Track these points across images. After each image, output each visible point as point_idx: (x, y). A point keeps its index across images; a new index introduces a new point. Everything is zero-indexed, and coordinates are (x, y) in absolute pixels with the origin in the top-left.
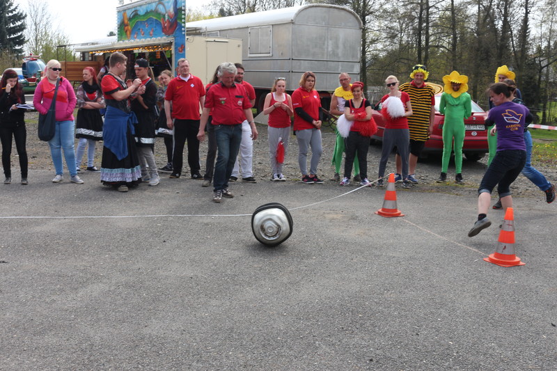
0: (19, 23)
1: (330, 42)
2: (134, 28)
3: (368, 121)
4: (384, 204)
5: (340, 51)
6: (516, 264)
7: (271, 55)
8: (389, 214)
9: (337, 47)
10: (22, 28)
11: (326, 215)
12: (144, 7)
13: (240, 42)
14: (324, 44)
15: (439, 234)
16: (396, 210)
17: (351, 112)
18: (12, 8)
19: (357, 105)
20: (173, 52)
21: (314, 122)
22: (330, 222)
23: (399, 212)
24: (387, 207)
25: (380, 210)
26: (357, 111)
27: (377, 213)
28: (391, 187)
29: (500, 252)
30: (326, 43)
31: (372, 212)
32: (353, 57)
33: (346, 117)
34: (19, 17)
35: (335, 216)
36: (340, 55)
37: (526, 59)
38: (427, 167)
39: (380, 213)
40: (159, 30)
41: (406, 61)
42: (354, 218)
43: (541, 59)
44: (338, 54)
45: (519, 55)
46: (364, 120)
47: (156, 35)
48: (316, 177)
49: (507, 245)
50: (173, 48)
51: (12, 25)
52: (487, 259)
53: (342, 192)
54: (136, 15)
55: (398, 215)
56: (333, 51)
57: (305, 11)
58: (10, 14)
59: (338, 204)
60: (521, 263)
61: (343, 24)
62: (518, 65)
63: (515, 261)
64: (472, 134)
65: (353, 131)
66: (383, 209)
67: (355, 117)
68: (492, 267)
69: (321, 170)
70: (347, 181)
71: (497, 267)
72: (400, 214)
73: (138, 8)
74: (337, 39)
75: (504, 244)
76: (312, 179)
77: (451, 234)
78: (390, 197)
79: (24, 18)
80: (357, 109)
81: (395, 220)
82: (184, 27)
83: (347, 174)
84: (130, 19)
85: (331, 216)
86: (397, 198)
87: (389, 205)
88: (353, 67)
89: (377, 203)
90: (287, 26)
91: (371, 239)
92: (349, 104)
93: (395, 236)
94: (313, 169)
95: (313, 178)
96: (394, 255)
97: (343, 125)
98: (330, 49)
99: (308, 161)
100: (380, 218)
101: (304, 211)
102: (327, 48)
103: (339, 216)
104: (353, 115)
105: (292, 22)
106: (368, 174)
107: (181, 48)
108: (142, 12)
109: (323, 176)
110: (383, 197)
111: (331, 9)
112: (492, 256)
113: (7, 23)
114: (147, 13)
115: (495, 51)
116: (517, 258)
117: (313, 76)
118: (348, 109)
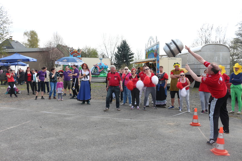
0: (132, 56)
1: (216, 57)
2: (148, 56)
4: (193, 120)
5: (221, 61)
6: (223, 155)
7: (194, 63)
8: (194, 125)
10: (133, 57)
12: (150, 49)
13: (181, 59)
16: (198, 123)
18: (130, 51)
20: (156, 63)
22: (166, 126)
24: (195, 122)
25: (191, 123)
27: (189, 124)
29: (216, 148)
30: (214, 58)
32: (226, 62)
34: (132, 54)
40: (153, 56)
42: (178, 125)
47: (153, 58)
50: (156, 61)
51: (130, 57)
52: (211, 150)
54: (149, 51)
55: (198, 126)
56: (218, 60)
57: (205, 47)
58: (130, 53)
60: (228, 155)
61: (222, 50)
63: (225, 153)
66: (193, 123)
73: (149, 49)
74: (219, 56)
75: (218, 144)
78: (195, 118)
79: (133, 54)
81: (194, 127)
82: (159, 54)
84: (148, 53)
85: (170, 124)
88: (227, 66)
89: (190, 121)
90: (199, 52)
93: (184, 134)
98: (216, 60)
102: (215, 59)
103: (173, 124)
105: (200, 51)
107: (158, 61)
108: (150, 51)
111: (216, 45)
113: (128, 56)
114: (151, 50)
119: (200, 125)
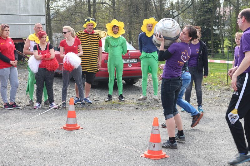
1: (21, 1)
3: (53, 59)
4: (67, 121)
5: (29, 8)
6: (163, 157)
8: (71, 128)
9: (27, 5)
11: (24, 133)
14: (17, 2)
15: (108, 139)
16: (76, 125)
17: (39, 54)
19: (43, 48)
21: (12, 62)
22: (27, 137)
23: (78, 126)
24: (69, 123)
25: (65, 126)
26: (43, 53)
27: (63, 128)
28: (72, 108)
29: (151, 149)
31: (59, 128)
32: (39, 12)
33: (35, 57)
35: (31, 133)
36: (30, 10)
37: (164, 11)
38: (98, 91)
39: (64, 128)
41: (80, 14)
42: (45, 133)
43: (174, 11)
44: (28, 10)
45: (159, 8)
46: (49, 59)
48: (15, 104)
49: (156, 144)
52: (143, 155)
53: (35, 114)
55: (78, 129)
56: (24, 8)
59: (32, 123)
60: (166, 156)
62: (158, 16)
63: (162, 155)
64: (129, 65)
65: (41, 68)
66: (67, 125)
67: (42, 57)
68: (146, 161)
69: (19, 98)
70: (39, 105)
71: (150, 160)
72: (79, 127)
75: (154, 144)
76: (11, 106)
77: (117, 139)
78: (71, 115)
80: (43, 51)
81: (76, 132)
83: (39, 100)
85: (27, 133)
86: (77, 116)
87: (71, 121)
88: (40, 20)
89: (62, 120)
91: (59, 148)
92: (37, 48)
93: (77, 144)
94: (12, 97)
95: (13, 105)
96: (76, 159)
97: (33, 63)
98: (22, 6)
99: (8, 92)
100: (65, 131)
101: (6, 130)
102: (19, 5)
103: (34, 133)
104: (41, 56)
106: (54, 99)
109: (21, 102)
110: (66, 116)
112: (146, 153)
115: (142, 6)
116: (163, 152)
117: (8, 27)
118: (37, 51)
119: (80, 128)
